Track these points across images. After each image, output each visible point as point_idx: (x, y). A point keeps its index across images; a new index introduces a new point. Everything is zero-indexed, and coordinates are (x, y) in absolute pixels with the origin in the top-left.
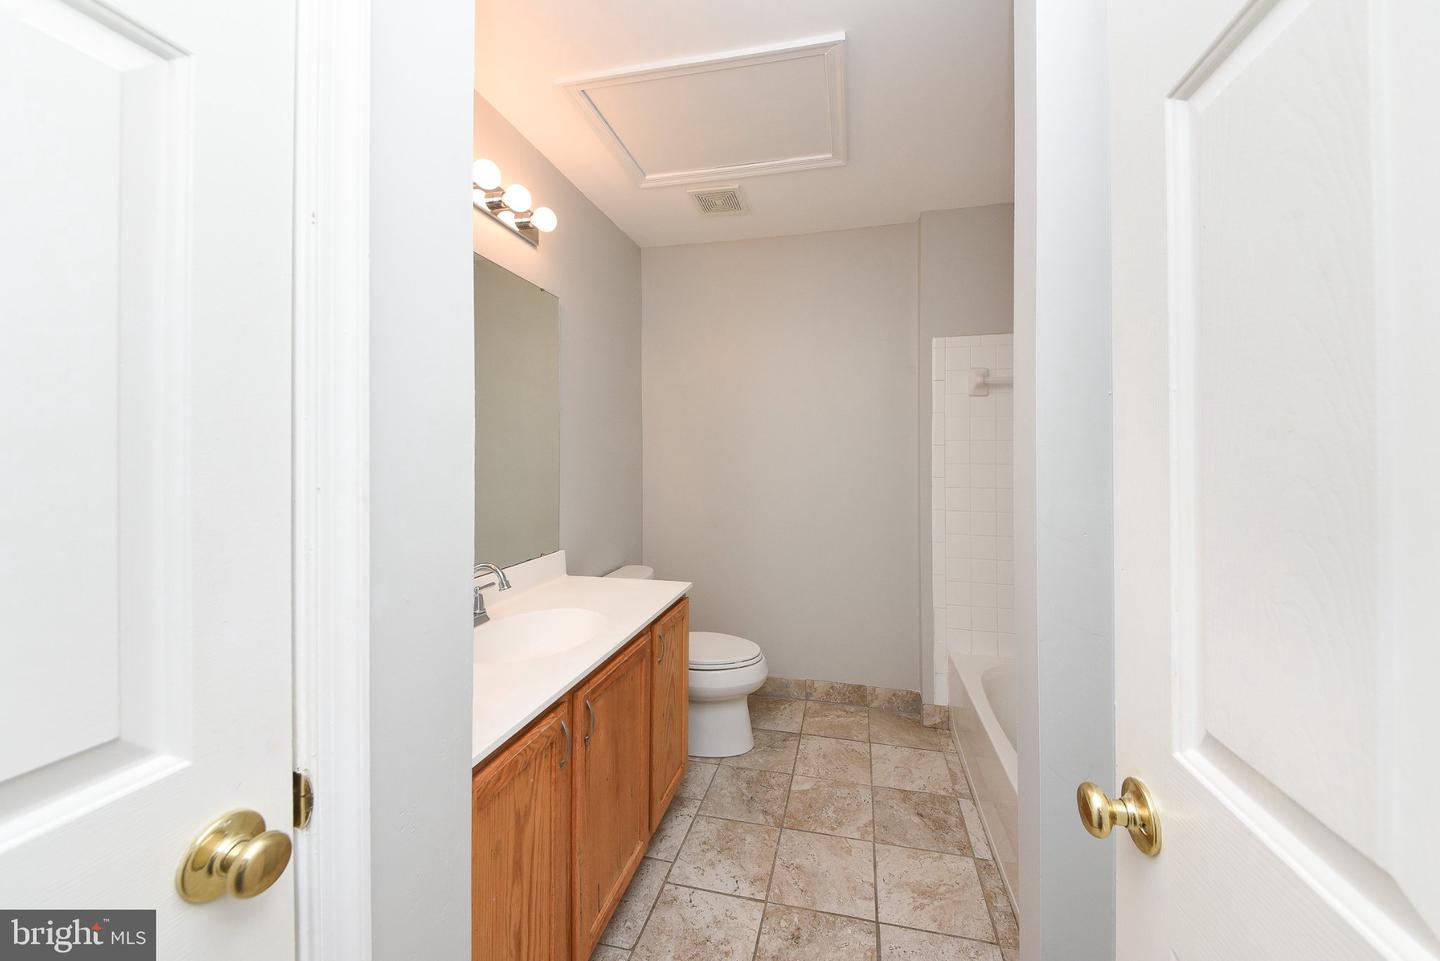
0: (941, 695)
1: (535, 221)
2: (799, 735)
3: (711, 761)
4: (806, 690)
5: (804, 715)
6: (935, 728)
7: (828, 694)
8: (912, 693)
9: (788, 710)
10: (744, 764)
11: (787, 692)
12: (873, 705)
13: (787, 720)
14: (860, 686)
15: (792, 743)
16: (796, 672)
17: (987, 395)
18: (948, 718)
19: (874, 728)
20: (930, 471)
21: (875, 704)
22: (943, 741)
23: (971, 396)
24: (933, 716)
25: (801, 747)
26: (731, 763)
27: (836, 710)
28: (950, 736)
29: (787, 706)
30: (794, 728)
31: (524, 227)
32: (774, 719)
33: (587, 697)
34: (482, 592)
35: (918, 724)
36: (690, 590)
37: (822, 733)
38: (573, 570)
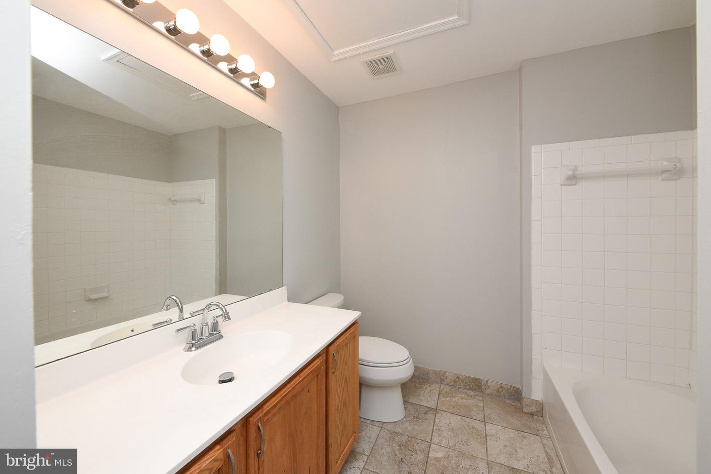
0: (537, 393)
1: (262, 82)
2: (436, 411)
3: (377, 424)
4: (441, 378)
5: (439, 395)
6: (532, 414)
7: (455, 381)
8: (514, 387)
9: (428, 389)
10: (398, 429)
11: (428, 377)
12: (486, 392)
13: (428, 397)
14: (477, 379)
15: (430, 416)
16: (433, 365)
17: (575, 185)
18: (542, 409)
19: (488, 411)
20: (530, 239)
21: (488, 391)
22: (539, 426)
23: (562, 185)
24: (531, 406)
25: (437, 420)
26: (389, 427)
27: (461, 393)
28: (544, 423)
29: (427, 386)
30: (432, 404)
31: (256, 86)
32: (419, 395)
33: (260, 420)
34: (218, 319)
35: (520, 410)
36: (360, 318)
37: (451, 411)
38: (293, 298)
